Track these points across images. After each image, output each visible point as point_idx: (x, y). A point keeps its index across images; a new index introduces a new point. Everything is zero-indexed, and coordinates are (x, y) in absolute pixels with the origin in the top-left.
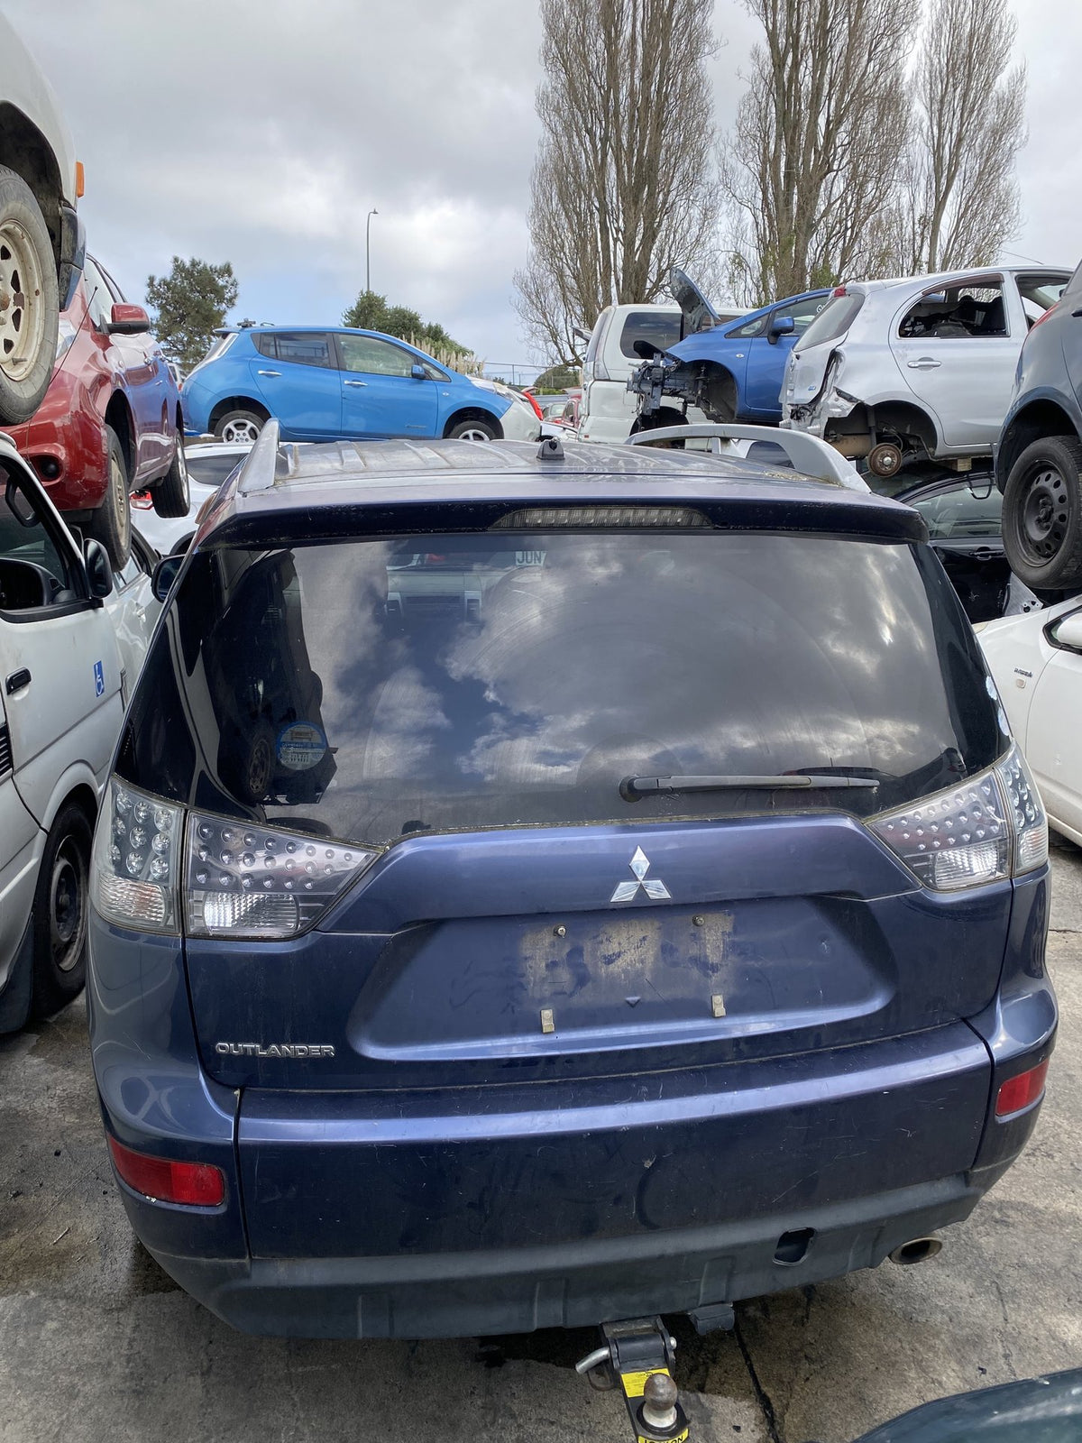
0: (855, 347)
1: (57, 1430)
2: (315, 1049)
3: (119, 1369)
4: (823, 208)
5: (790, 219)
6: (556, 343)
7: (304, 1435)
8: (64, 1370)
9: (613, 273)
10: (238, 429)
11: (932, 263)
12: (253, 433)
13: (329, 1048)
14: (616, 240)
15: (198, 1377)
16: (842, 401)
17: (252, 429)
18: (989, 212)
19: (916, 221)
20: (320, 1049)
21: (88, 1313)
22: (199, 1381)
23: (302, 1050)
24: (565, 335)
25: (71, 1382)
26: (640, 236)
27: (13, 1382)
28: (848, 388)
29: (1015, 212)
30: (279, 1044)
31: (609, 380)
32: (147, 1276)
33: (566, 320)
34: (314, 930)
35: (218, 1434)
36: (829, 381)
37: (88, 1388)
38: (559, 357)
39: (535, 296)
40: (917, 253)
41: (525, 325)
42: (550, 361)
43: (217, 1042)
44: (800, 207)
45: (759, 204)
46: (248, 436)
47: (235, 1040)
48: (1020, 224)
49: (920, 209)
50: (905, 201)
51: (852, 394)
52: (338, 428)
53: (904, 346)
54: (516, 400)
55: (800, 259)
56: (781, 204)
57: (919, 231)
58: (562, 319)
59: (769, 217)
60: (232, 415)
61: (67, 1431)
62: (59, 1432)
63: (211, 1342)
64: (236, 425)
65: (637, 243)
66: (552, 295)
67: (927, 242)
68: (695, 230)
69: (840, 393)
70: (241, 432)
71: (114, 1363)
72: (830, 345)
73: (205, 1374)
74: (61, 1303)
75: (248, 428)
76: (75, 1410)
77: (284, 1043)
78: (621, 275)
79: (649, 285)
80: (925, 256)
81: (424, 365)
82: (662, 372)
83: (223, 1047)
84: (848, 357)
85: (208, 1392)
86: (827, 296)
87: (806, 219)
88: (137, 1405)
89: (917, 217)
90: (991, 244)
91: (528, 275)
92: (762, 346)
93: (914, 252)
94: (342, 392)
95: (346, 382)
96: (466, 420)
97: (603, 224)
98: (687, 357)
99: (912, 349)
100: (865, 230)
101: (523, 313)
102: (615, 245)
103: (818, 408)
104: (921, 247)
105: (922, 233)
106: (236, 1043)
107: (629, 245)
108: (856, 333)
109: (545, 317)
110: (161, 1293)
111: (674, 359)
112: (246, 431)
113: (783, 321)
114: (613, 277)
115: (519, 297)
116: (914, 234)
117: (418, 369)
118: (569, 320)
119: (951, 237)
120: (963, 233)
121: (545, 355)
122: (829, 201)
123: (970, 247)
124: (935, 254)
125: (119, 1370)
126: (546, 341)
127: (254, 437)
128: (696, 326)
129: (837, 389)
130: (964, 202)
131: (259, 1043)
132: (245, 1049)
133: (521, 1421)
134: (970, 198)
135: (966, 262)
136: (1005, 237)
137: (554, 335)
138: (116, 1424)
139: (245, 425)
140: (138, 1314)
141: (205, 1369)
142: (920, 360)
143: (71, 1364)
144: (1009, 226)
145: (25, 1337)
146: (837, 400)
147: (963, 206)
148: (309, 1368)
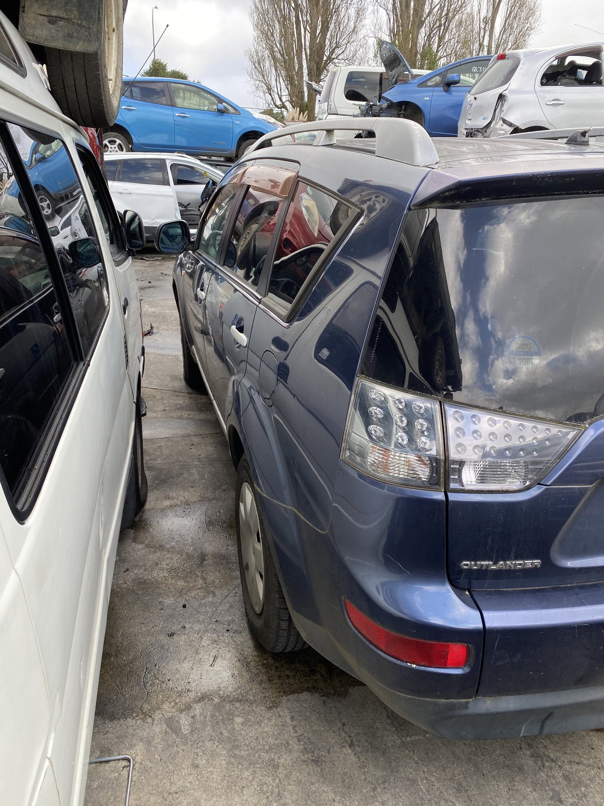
0: (514, 92)
1: (277, 790)
2: (529, 563)
3: (295, 746)
4: (427, 11)
5: (408, 17)
6: (270, 94)
7: (433, 782)
8: (261, 750)
9: (303, 50)
10: (111, 144)
11: (490, 47)
12: (120, 147)
13: (537, 562)
14: (305, 29)
15: (348, 748)
16: (505, 127)
17: (120, 144)
18: (523, 15)
19: (481, 20)
20: (532, 564)
21: (258, 710)
22: (349, 751)
23: (520, 564)
24: (276, 89)
25: (270, 757)
26: (320, 27)
27: (233, 760)
28: (511, 118)
29: (538, 16)
30: (504, 560)
31: (337, 114)
32: (282, 684)
33: (276, 80)
34: (539, 484)
35: (379, 785)
36: (497, 114)
37: (282, 761)
38: (272, 103)
39: (258, 63)
40: (481, 40)
41: (252, 82)
42: (267, 105)
43: (462, 561)
44: (415, 10)
45: (390, 6)
46: (117, 149)
47: (475, 559)
48: (541, 23)
49: (483, 13)
50: (476, 9)
51: (511, 122)
52: (172, 144)
53: (544, 92)
54: (279, 126)
55: (415, 43)
56: (404, 7)
57: (483, 26)
58: (273, 78)
59: (397, 15)
60: (107, 135)
61: (284, 790)
62: (279, 791)
63: (344, 725)
64: (109, 142)
65: (318, 31)
66: (268, 64)
67: (487, 33)
68: (352, 24)
69: (504, 121)
70: (113, 146)
71: (291, 742)
72: (500, 90)
73: (351, 745)
74: (238, 705)
75: (117, 143)
76: (282, 776)
77: (509, 560)
78: (308, 51)
79: (325, 58)
80: (486, 43)
81: (224, 104)
82: (379, 108)
83: (466, 564)
84: (510, 98)
85: (358, 757)
86: (490, 60)
87: (418, 17)
88: (319, 770)
89: (482, 18)
90: (524, 35)
91: (254, 50)
92: (440, 92)
93: (480, 40)
94: (174, 121)
95: (177, 115)
96: (249, 139)
97: (297, 17)
98: (395, 100)
99: (548, 93)
100: (453, 25)
101: (251, 75)
102: (305, 32)
103: (489, 131)
104: (484, 37)
105: (485, 28)
106: (475, 561)
107: (313, 33)
108: (514, 83)
109: (264, 77)
110: (296, 694)
111: (387, 100)
112: (116, 146)
113: (454, 77)
114: (304, 53)
115: (249, 65)
116: (480, 29)
117: (221, 106)
118: (278, 80)
119: (501, 31)
120: (508, 28)
121: (264, 101)
122: (431, 7)
123: (512, 38)
124: (492, 40)
125: (296, 748)
126: (264, 93)
127: (120, 148)
128: (394, 80)
129: (503, 118)
130: (509, 9)
131: (492, 561)
132: (482, 565)
133: (559, 763)
134: (512, 6)
135: (509, 47)
136: (532, 31)
137: (269, 89)
138: (313, 784)
139: (115, 142)
140: (289, 709)
141: (349, 742)
142: (553, 100)
143: (264, 746)
144: (535, 24)
145: (225, 729)
146: (502, 126)
147: (509, 12)
148: (413, 738)
